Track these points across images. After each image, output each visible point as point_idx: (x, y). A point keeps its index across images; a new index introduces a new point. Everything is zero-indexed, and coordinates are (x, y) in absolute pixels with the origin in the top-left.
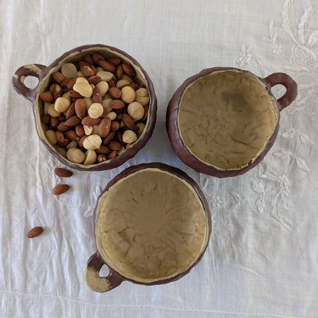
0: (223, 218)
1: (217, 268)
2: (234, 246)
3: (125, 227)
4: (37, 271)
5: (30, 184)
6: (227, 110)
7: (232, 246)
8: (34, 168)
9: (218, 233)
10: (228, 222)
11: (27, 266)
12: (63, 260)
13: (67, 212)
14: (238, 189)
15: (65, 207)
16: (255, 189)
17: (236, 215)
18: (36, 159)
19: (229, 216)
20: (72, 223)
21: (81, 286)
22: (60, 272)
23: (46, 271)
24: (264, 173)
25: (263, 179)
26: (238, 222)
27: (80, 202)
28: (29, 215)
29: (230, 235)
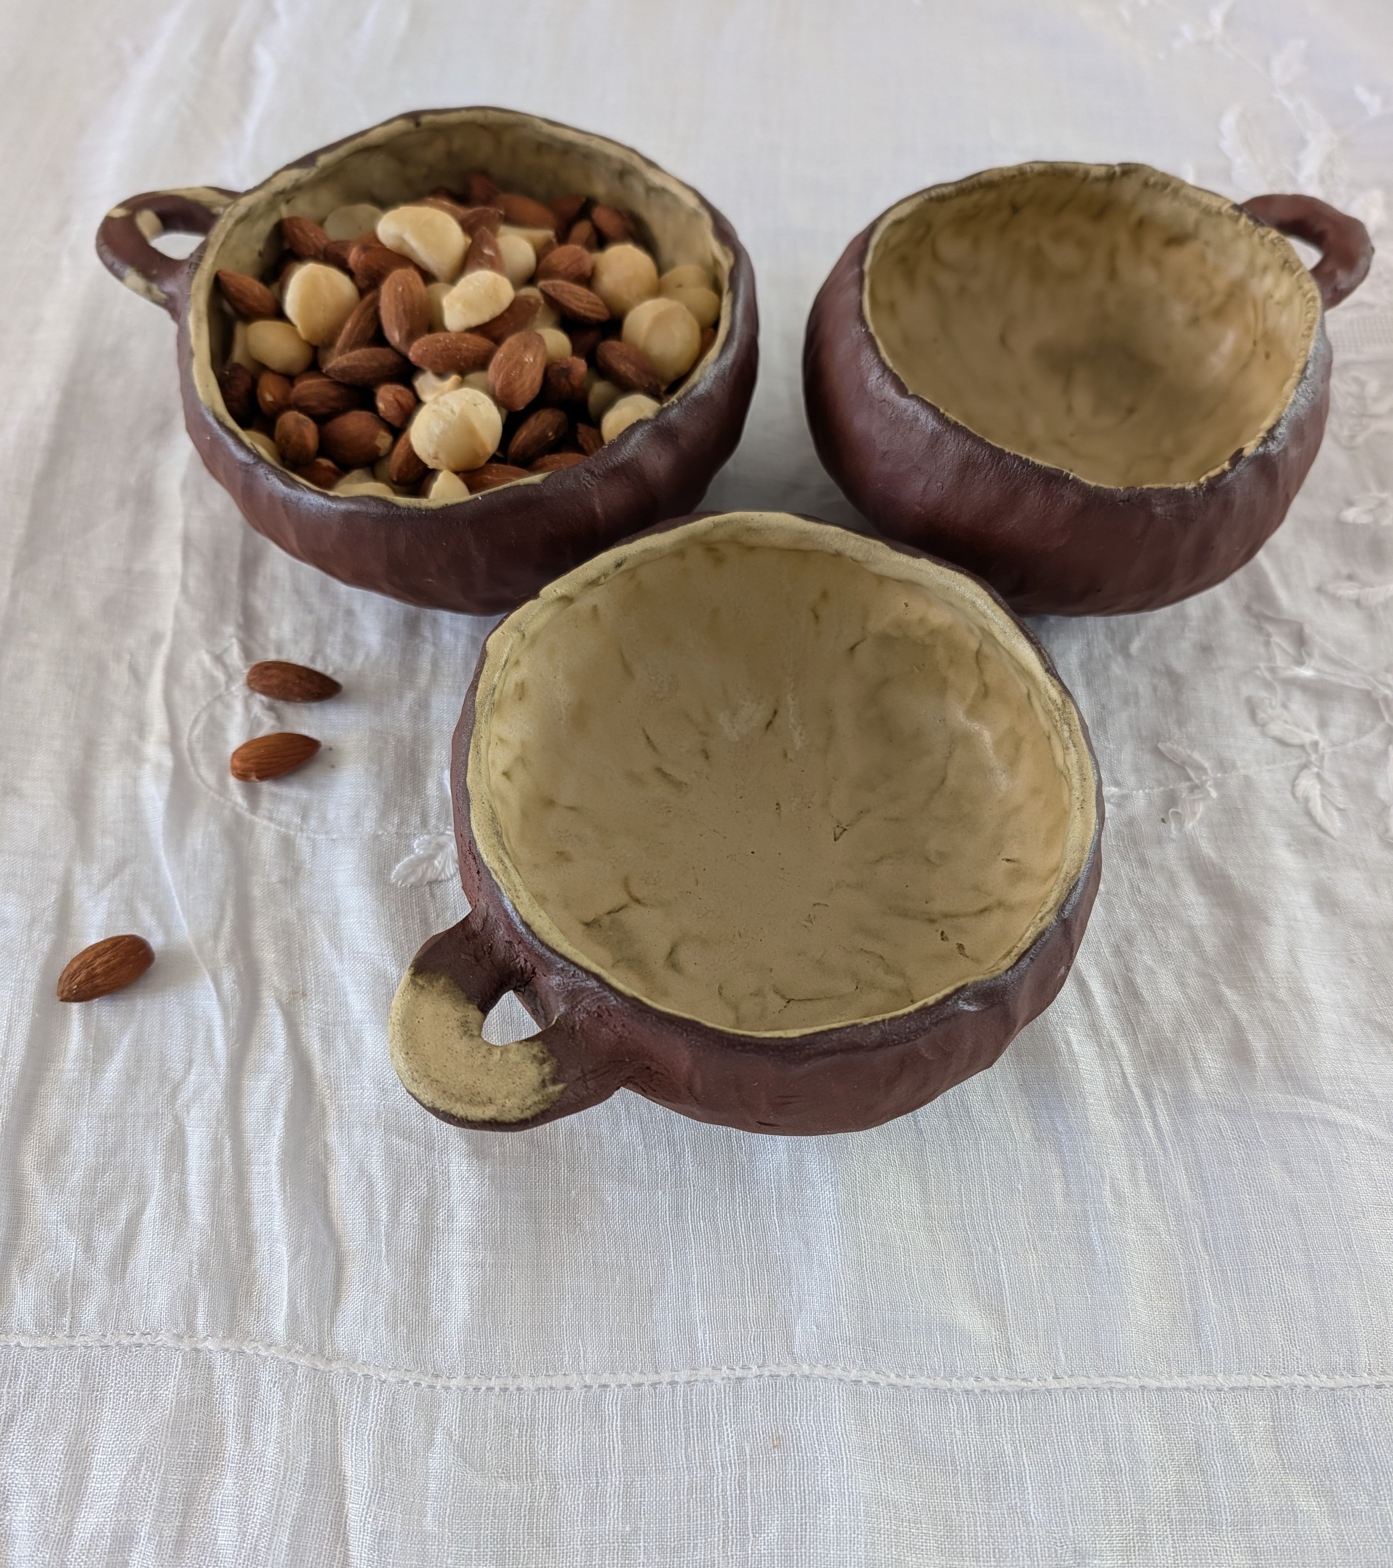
0: (1143, 863)
1: (1164, 1119)
2: (1229, 994)
3: (617, 897)
4: (89, 1192)
5: (109, 747)
6: (1070, 410)
7: (1219, 1000)
8: (139, 678)
9: (1129, 939)
10: (1173, 883)
11: (29, 1161)
12: (251, 1119)
13: (297, 869)
14: (1192, 728)
15: (287, 846)
16: (1275, 729)
17: (1207, 849)
18: (156, 639)
19: (1172, 854)
20: (317, 923)
21: (354, 1271)
22: (227, 1188)
23: (142, 1190)
24: (1300, 663)
25: (1305, 686)
26: (1225, 877)
27: (370, 814)
28: (81, 893)
29: (1195, 943)
